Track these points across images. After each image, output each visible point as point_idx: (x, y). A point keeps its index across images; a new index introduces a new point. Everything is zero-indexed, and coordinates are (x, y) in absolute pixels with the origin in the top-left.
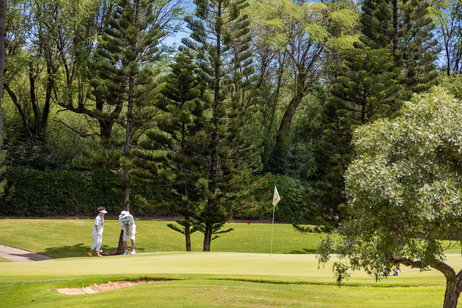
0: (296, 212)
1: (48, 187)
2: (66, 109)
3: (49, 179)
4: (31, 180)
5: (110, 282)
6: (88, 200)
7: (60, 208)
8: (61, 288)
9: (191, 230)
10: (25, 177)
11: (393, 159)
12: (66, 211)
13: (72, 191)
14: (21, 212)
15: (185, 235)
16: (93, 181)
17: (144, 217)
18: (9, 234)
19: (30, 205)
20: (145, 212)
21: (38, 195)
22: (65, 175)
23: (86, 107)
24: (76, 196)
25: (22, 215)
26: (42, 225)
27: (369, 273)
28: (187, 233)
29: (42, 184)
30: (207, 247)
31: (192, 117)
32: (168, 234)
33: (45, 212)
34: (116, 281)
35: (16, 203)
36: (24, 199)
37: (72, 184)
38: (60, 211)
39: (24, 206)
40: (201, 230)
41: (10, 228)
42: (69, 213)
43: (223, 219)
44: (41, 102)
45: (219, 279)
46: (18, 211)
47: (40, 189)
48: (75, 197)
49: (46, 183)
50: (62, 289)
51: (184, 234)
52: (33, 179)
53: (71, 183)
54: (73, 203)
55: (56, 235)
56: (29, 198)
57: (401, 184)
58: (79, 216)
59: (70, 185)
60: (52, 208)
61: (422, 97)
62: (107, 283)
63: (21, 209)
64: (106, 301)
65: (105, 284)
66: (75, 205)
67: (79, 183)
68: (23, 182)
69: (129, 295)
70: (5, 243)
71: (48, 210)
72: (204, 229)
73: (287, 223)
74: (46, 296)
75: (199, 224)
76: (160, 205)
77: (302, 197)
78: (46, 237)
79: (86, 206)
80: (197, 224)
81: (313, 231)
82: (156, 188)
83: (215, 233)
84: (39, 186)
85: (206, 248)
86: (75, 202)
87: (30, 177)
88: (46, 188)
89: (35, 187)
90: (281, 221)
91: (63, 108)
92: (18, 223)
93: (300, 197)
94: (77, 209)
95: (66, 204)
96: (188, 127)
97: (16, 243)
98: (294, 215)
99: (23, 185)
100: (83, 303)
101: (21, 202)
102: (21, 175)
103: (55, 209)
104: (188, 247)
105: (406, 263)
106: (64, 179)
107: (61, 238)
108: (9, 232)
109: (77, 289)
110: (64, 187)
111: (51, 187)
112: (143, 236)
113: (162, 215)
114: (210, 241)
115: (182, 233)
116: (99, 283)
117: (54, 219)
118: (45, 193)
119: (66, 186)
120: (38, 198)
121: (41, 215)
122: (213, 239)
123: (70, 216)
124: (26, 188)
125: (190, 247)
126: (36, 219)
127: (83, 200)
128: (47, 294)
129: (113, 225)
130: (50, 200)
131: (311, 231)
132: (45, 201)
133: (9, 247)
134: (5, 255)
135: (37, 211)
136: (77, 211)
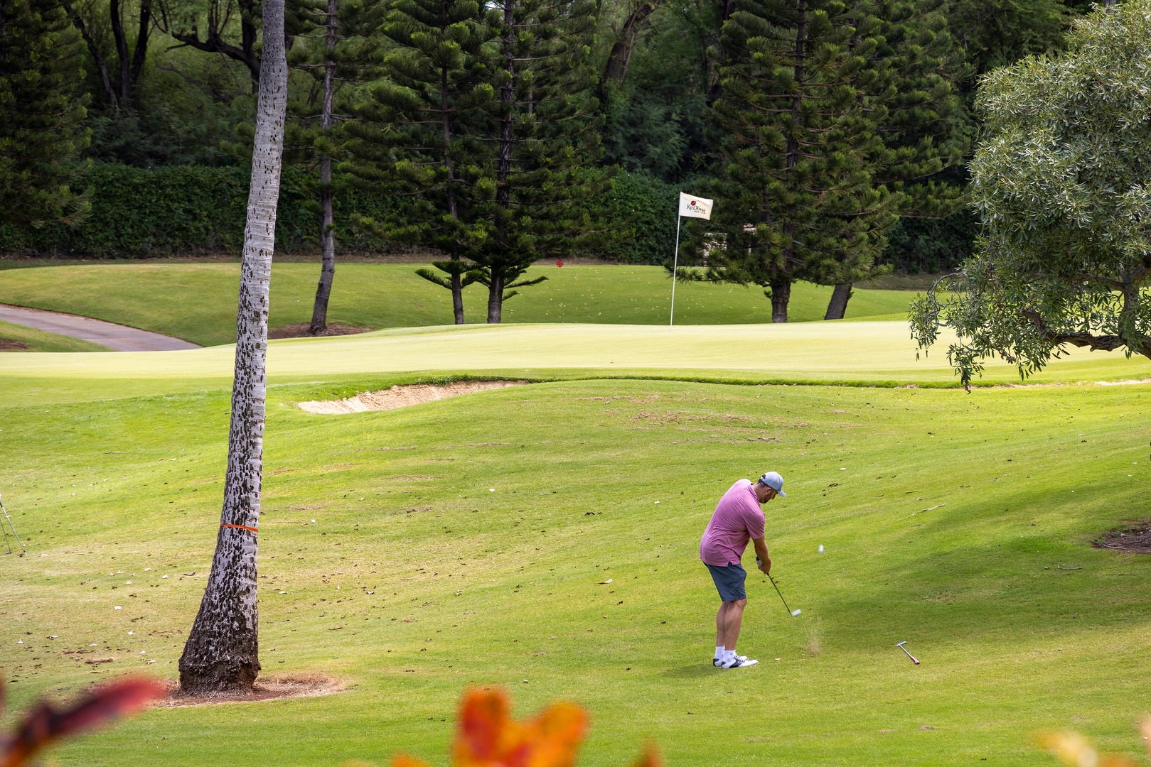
0: (643, 242)
1: (153, 201)
2: (183, 43)
3: (155, 183)
4: (119, 187)
5: (395, 386)
6: (232, 225)
7: (178, 241)
8: (304, 400)
9: (463, 280)
10: (107, 180)
11: (1067, 134)
12: (190, 246)
13: (200, 206)
14: (100, 250)
15: (450, 291)
16: (241, 186)
17: (343, 257)
18: (91, 295)
19: (119, 236)
20: (345, 246)
21: (134, 215)
22: (187, 176)
23: (223, 40)
24: (208, 216)
25: (102, 256)
26: (154, 275)
27: (1011, 360)
28: (456, 287)
29: (141, 195)
30: (495, 313)
31: (462, 58)
32: (407, 290)
33: (149, 249)
34: (407, 385)
35: (90, 233)
36: (107, 224)
37: (202, 194)
38: (177, 247)
39: (107, 239)
40: (482, 280)
41: (91, 283)
42: (195, 251)
43: (526, 259)
44: (132, 30)
45: (611, 378)
46: (95, 249)
47: (137, 205)
48: (206, 219)
49: (149, 193)
50: (306, 403)
51: (450, 288)
52: (124, 185)
53: (198, 191)
54: (202, 230)
55: (185, 295)
56: (116, 221)
57: (1083, 184)
58: (215, 257)
59: (197, 195)
60: (161, 241)
61: (1108, 11)
62: (389, 388)
63: (101, 244)
64: (423, 425)
65: (387, 392)
66: (207, 234)
67: (214, 192)
68: (103, 191)
69: (468, 413)
70: (86, 313)
71: (154, 245)
72: (488, 279)
73: (624, 263)
74: (282, 418)
75: (479, 268)
76: (402, 231)
77: (653, 211)
78: (167, 300)
79: (228, 236)
80: (473, 268)
81: (704, 277)
82: (365, 199)
83: (511, 286)
84: (135, 199)
85: (494, 315)
86: (206, 229)
87: (118, 180)
88: (150, 202)
89: (127, 201)
90: (612, 260)
91: (177, 42)
92: (107, 272)
93: (649, 212)
94: (211, 240)
95: (190, 234)
96: (453, 76)
97: (107, 311)
98: (638, 246)
99: (104, 197)
100: (377, 430)
101: (101, 231)
102: (100, 177)
103: (168, 243)
104: (458, 315)
105: (1079, 341)
106: (184, 183)
107: (195, 301)
108: (91, 291)
109: (333, 402)
110: (186, 199)
111: (158, 200)
112: (358, 294)
113: (379, 252)
114: (501, 301)
115: (445, 286)
116: (374, 390)
117: (166, 262)
118: (147, 211)
119: (188, 197)
120: (133, 222)
121: (142, 256)
122: (506, 298)
123: (198, 256)
124: (110, 202)
125: (462, 314)
126: (132, 263)
127: (222, 224)
128: (283, 414)
129: (296, 273)
130: (158, 226)
131: (699, 279)
132: (147, 227)
133: (94, 320)
134: (89, 336)
135: (132, 247)
136: (211, 246)
